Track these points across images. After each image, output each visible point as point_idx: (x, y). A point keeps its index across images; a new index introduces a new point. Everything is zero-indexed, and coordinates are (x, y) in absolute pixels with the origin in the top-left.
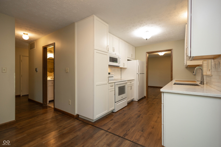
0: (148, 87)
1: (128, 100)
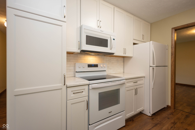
1: (127, 115)
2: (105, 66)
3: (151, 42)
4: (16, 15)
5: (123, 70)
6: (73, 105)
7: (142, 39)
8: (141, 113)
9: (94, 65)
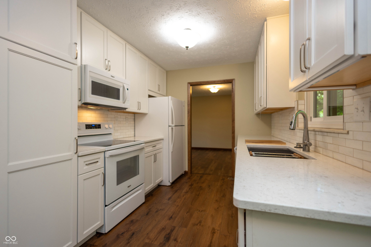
0: (192, 150)
1: (146, 189)
2: (111, 126)
3: (170, 97)
4: (10, 50)
5: (133, 133)
6: (85, 181)
7: (157, 90)
8: (159, 186)
9: (95, 125)
